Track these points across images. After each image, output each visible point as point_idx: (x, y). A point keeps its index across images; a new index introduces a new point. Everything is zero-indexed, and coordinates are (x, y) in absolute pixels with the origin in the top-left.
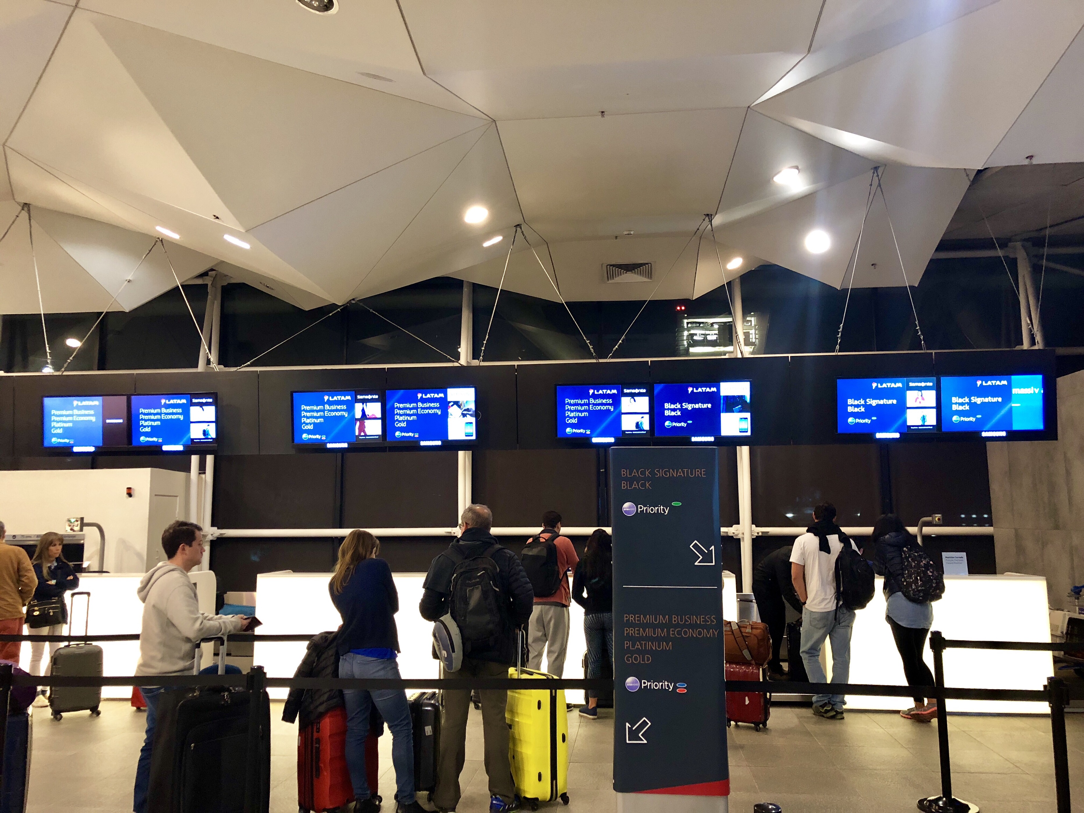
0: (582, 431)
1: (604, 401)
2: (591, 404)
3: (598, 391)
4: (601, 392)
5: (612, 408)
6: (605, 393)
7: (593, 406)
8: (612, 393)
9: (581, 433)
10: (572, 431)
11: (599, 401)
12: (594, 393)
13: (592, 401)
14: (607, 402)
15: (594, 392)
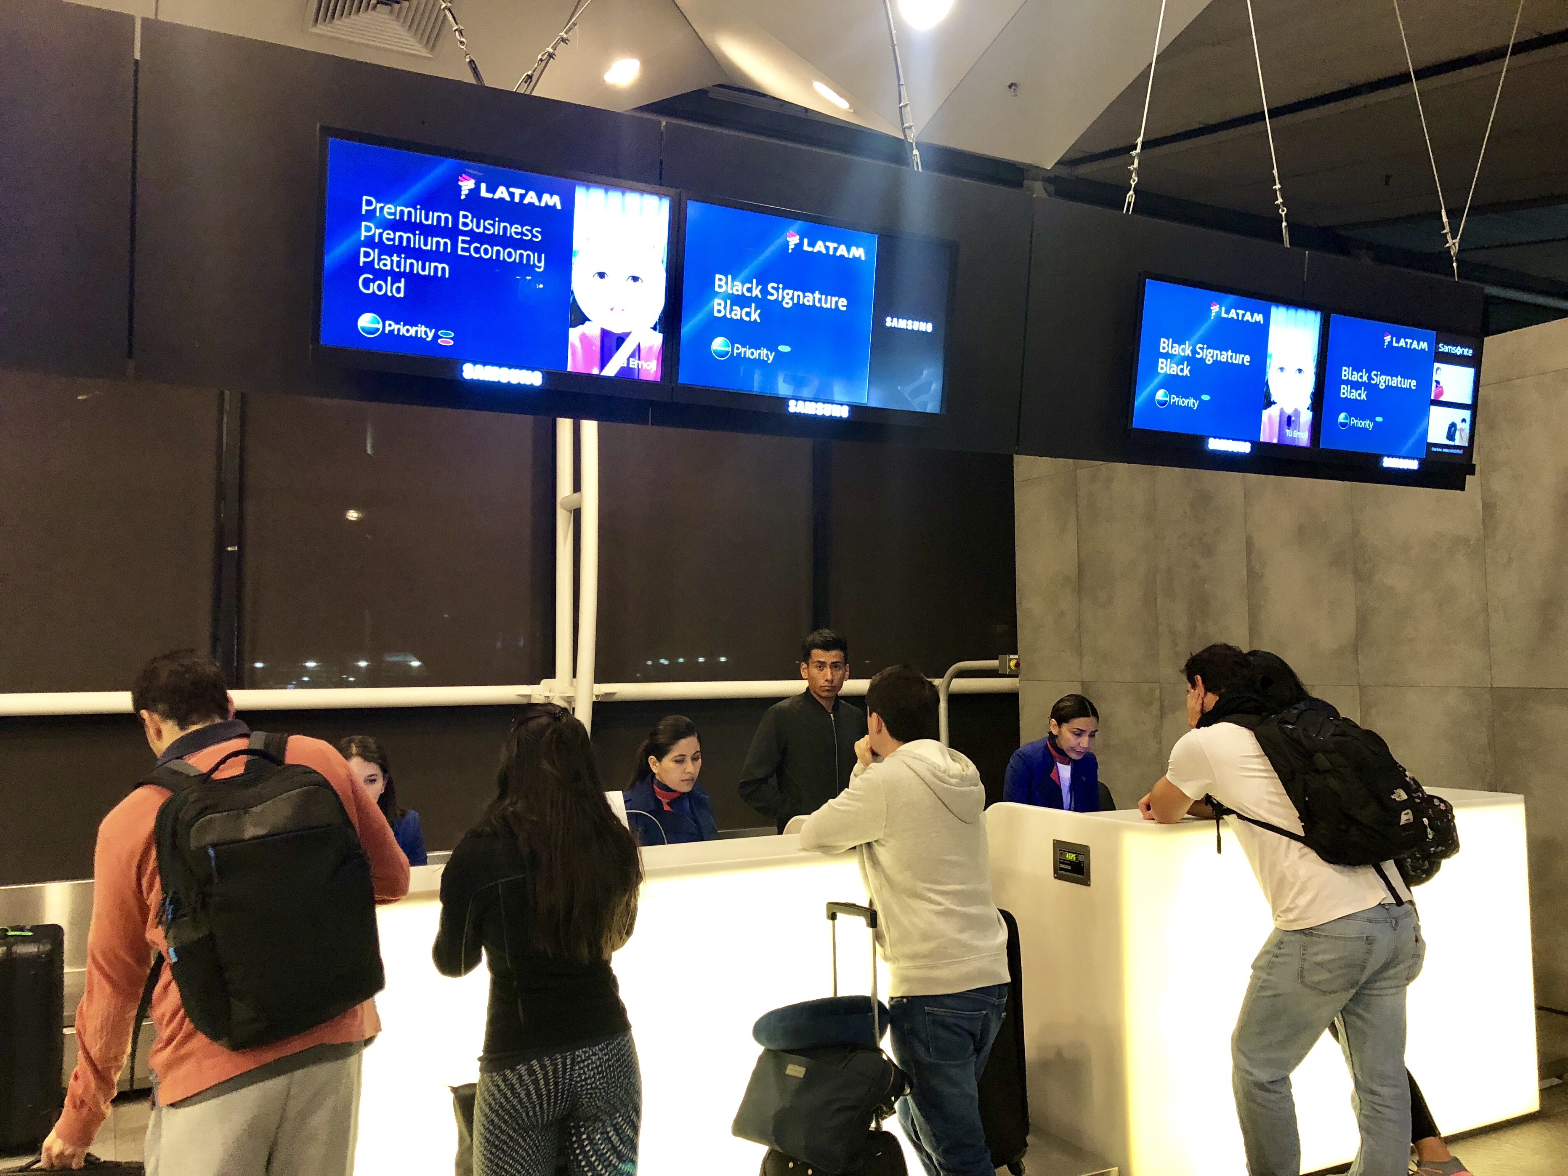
0: (420, 330)
1: (514, 230)
2: (464, 233)
3: (492, 189)
4: (502, 193)
5: (539, 261)
6: (517, 199)
7: (469, 243)
8: (543, 204)
9: (416, 339)
10: (380, 326)
11: (494, 228)
12: (475, 191)
13: (468, 221)
14: (522, 234)
15: (477, 188)
